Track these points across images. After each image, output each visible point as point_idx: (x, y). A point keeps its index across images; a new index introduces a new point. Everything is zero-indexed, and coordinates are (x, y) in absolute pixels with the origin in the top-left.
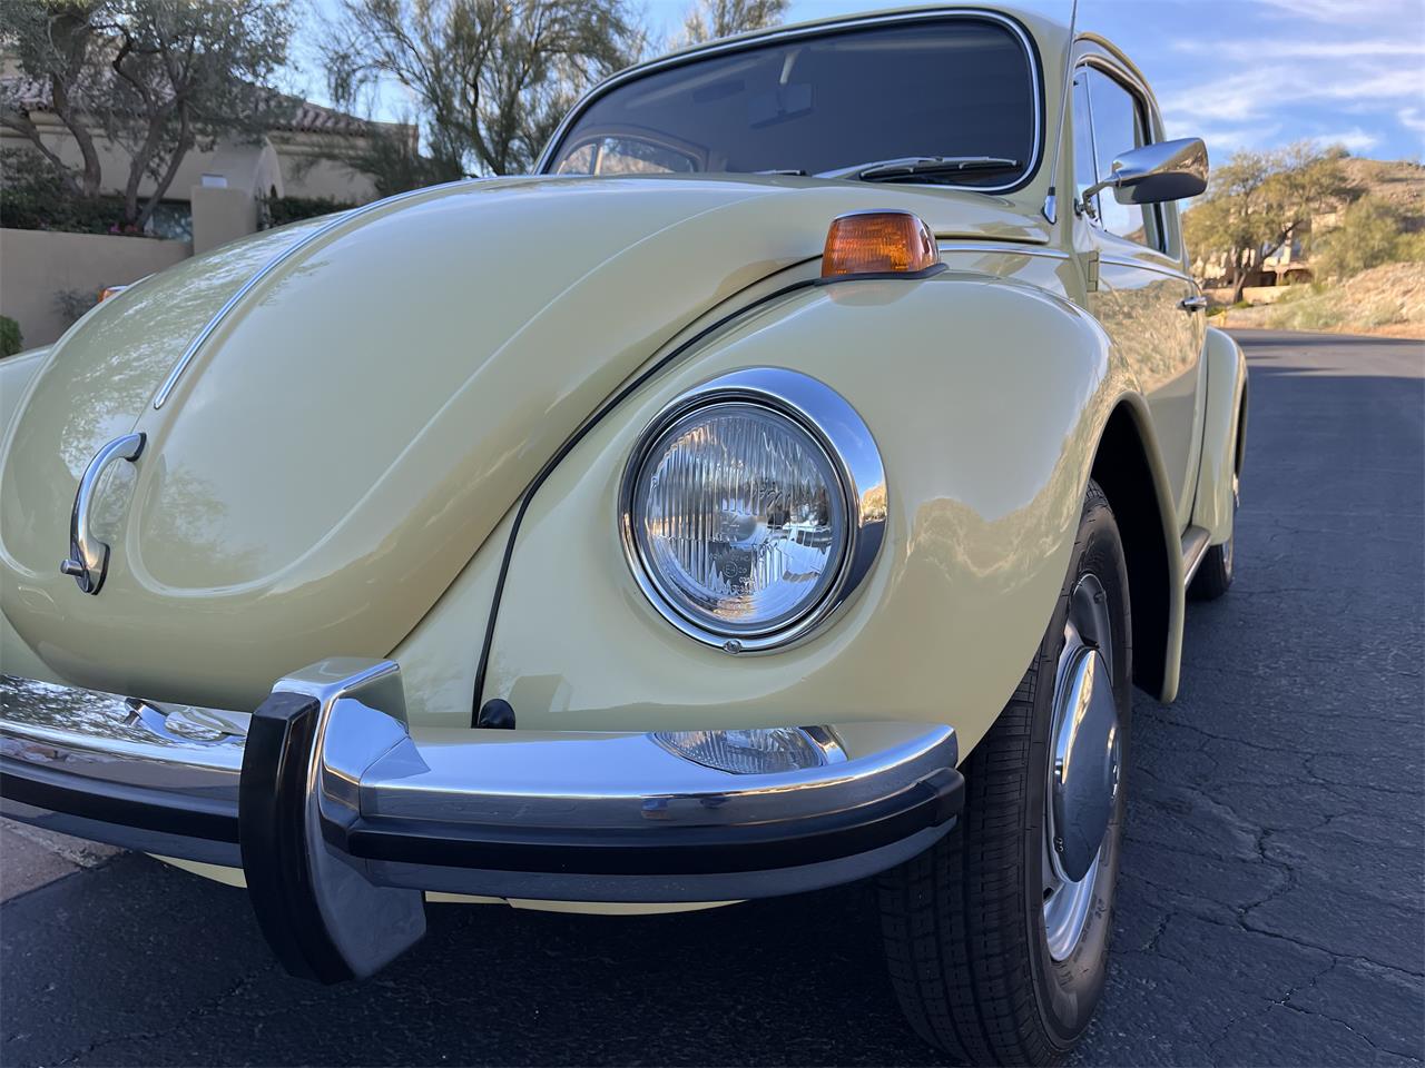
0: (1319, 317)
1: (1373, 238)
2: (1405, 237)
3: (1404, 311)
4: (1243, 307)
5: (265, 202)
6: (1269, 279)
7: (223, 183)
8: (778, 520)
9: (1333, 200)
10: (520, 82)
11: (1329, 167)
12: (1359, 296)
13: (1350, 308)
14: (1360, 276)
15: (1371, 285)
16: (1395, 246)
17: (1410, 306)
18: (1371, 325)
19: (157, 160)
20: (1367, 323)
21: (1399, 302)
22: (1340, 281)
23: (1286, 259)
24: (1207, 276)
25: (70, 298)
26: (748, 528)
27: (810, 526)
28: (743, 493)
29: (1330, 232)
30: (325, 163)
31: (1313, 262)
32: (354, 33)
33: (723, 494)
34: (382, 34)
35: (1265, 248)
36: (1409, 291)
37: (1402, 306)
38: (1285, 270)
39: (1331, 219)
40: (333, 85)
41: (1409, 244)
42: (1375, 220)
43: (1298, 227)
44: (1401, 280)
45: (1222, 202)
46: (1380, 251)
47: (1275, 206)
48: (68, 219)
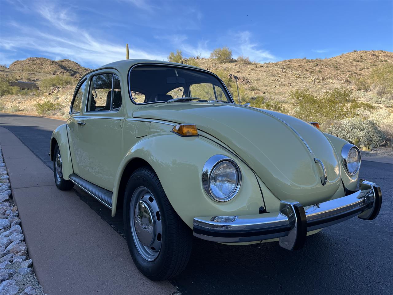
1: (3, 87)
15: (8, 100)
17: (21, 106)
18: (14, 111)
21: (18, 105)
36: (20, 103)
44: (16, 99)
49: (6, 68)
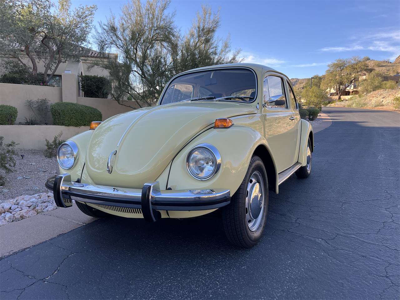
0: (360, 104)
1: (375, 83)
2: (385, 82)
3: (383, 103)
4: (340, 101)
5: (80, 77)
6: (348, 93)
7: (70, 72)
8: (207, 163)
9: (365, 72)
10: (148, 48)
11: (363, 63)
12: (371, 99)
13: (368, 102)
14: (372, 93)
15: (374, 95)
16: (381, 85)
17: (385, 101)
18: (374, 107)
20: (372, 106)
21: (382, 100)
22: (366, 94)
23: (352, 88)
24: (331, 92)
25: (30, 102)
26: (203, 164)
27: (211, 164)
28: (203, 160)
29: (364, 81)
30: (96, 66)
31: (359, 89)
32: (106, 36)
33: (200, 159)
34: (113, 36)
35: (347, 85)
36: (384, 97)
37: (383, 101)
38: (352, 91)
39: (364, 77)
40: (100, 48)
41: (386, 84)
42: (376, 78)
43: (355, 79)
44: (382, 94)
45: (334, 73)
46: (377, 86)
47: (349, 74)
48: (29, 81)
49: (389, 62)
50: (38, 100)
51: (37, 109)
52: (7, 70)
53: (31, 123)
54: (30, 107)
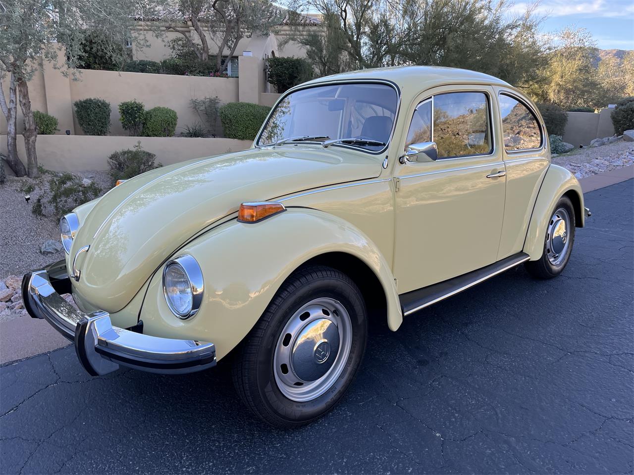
7: (251, 54)
19: (231, 42)
25: (195, 102)
48: (196, 70)
50: (205, 99)
51: (205, 112)
52: (174, 51)
53: (195, 134)
54: (196, 109)
